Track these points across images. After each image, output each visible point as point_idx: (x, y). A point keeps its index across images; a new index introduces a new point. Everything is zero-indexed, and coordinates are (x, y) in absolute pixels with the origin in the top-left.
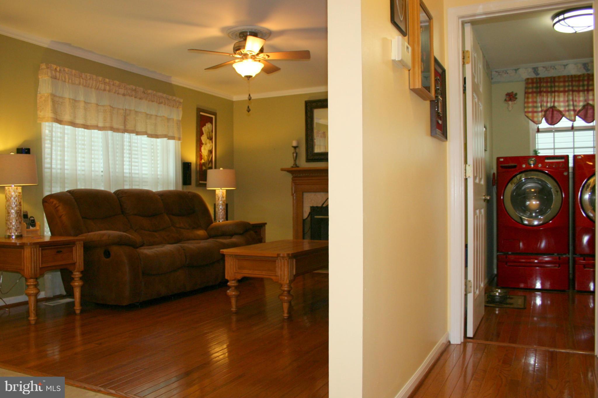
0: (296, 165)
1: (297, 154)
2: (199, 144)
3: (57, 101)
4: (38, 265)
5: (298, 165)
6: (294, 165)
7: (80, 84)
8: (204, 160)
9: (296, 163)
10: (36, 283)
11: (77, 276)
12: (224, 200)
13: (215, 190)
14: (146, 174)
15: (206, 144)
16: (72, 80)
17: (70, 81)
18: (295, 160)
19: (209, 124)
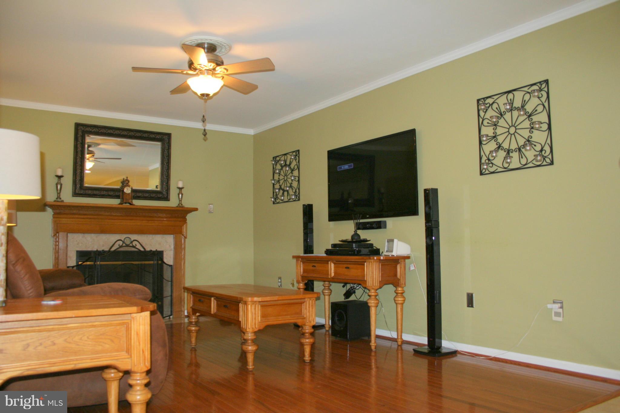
1: (61, 185)
5: (61, 200)
6: (57, 199)
9: (59, 197)
18: (59, 193)
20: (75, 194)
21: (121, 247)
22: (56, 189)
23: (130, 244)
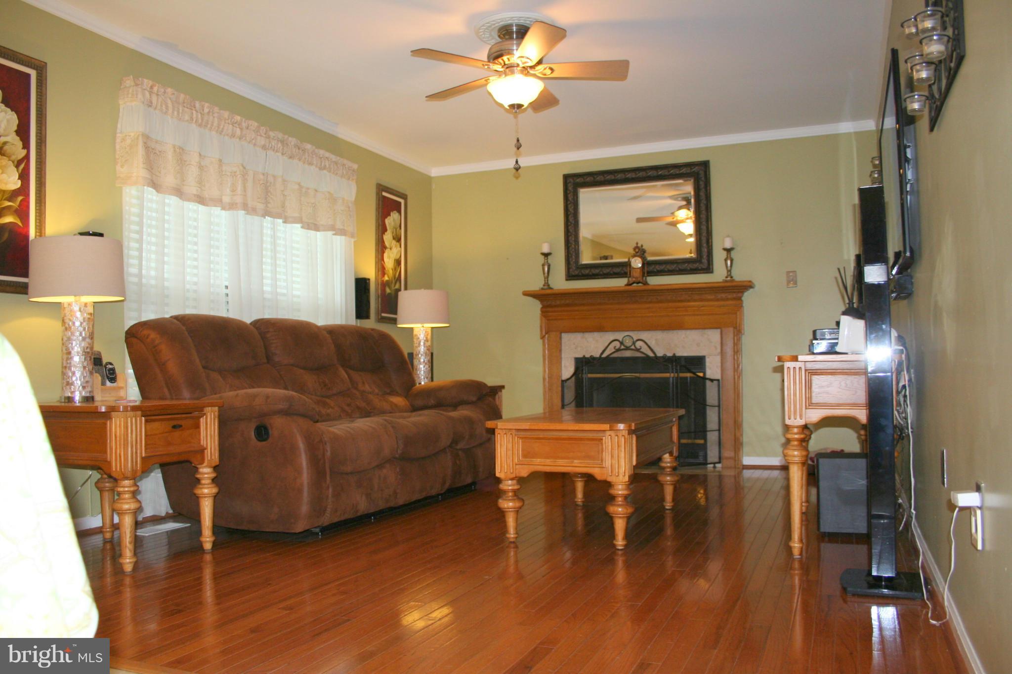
0: (549, 285)
1: (549, 266)
2: (381, 247)
3: (153, 149)
4: (139, 452)
5: (551, 286)
6: (544, 285)
7: (193, 120)
8: (388, 277)
9: (548, 283)
10: (135, 488)
11: (206, 476)
12: (429, 346)
13: (412, 329)
14: (298, 297)
15: (391, 249)
16: (178, 112)
17: (176, 113)
18: (547, 278)
19: (395, 213)
20: (570, 277)
21: (618, 350)
22: (542, 273)
23: (631, 346)
